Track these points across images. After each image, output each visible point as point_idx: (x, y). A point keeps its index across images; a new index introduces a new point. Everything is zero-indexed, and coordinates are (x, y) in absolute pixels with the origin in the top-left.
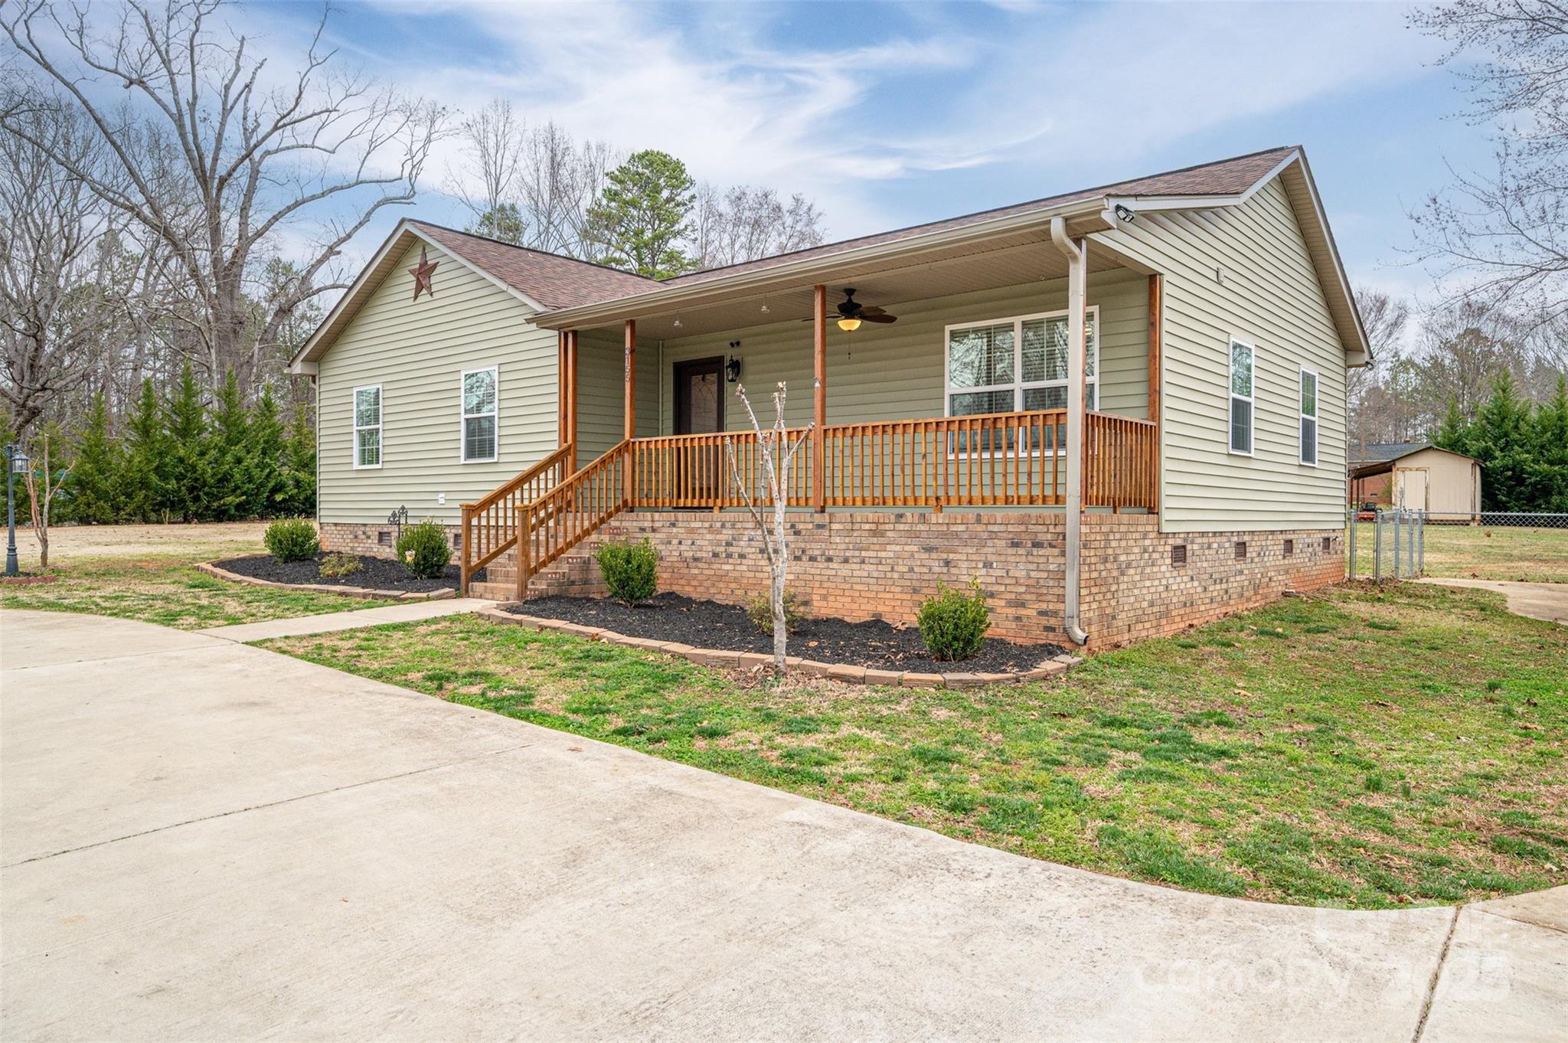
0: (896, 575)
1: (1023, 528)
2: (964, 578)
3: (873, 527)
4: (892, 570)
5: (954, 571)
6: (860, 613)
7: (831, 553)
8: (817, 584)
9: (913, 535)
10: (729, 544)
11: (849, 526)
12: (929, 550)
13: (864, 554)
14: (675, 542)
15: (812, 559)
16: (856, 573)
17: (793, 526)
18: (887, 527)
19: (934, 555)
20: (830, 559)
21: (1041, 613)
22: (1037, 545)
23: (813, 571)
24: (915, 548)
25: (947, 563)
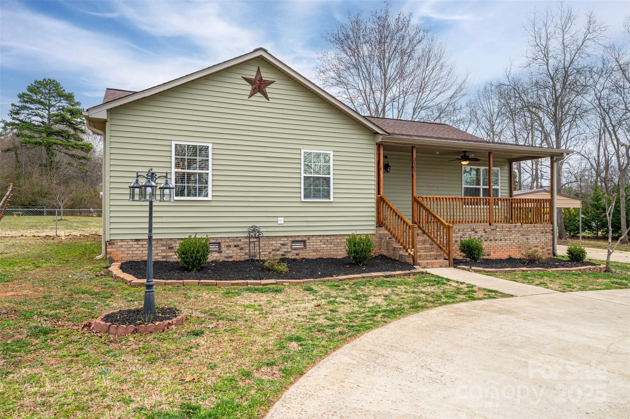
0: (514, 243)
1: (543, 228)
2: (531, 243)
3: (508, 229)
5: (529, 241)
6: (505, 256)
7: (497, 238)
8: (492, 248)
9: (519, 231)
11: (501, 229)
12: (523, 235)
13: (506, 238)
15: (491, 240)
16: (504, 244)
17: (484, 230)
18: (512, 229)
19: (524, 237)
20: (496, 240)
21: (547, 250)
22: (547, 233)
23: (491, 244)
24: (519, 235)
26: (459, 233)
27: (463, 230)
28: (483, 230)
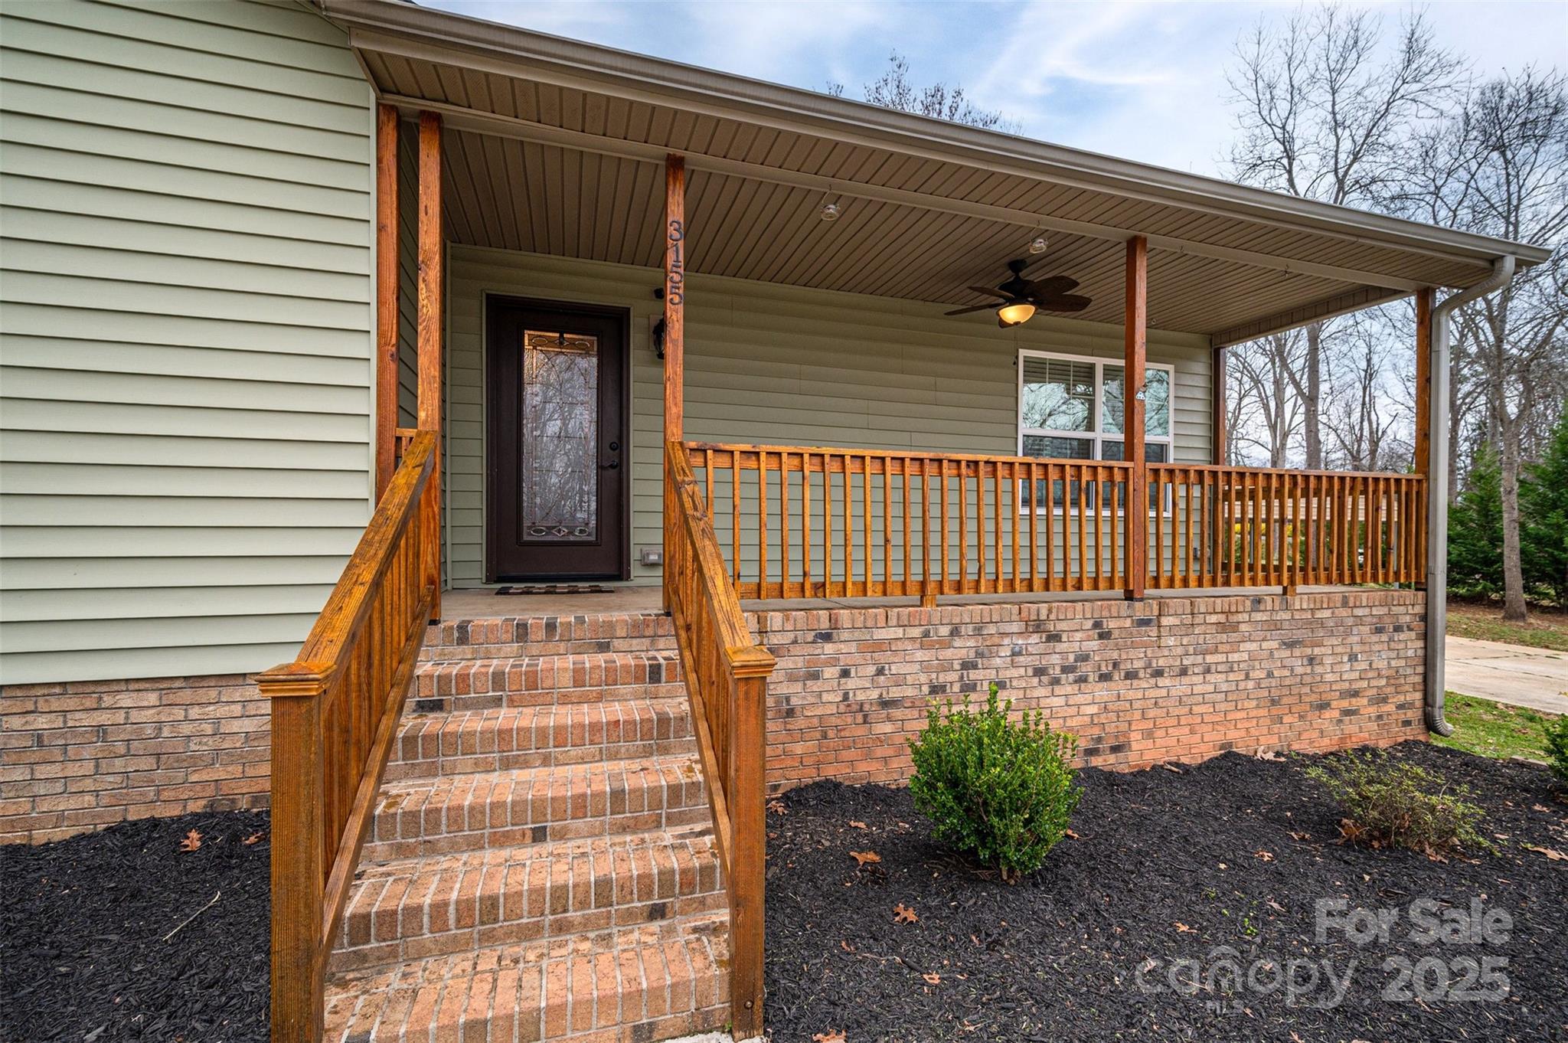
0: (1251, 684)
1: (1385, 610)
2: (1329, 677)
3: (1222, 618)
4: (1247, 677)
5: (1318, 669)
6: (1203, 748)
7: (1161, 662)
8: (1137, 715)
9: (1275, 626)
10: (967, 665)
11: (1188, 619)
12: (1290, 645)
13: (1209, 659)
14: (831, 672)
15: (1131, 675)
16: (1197, 689)
17: (1097, 625)
18: (1240, 617)
19: (1297, 652)
20: (1158, 673)
21: (1400, 707)
22: (1398, 629)
23: (1131, 695)
24: (1274, 644)
25: (1311, 660)
26: (958, 642)
27: (978, 631)
28: (1089, 624)
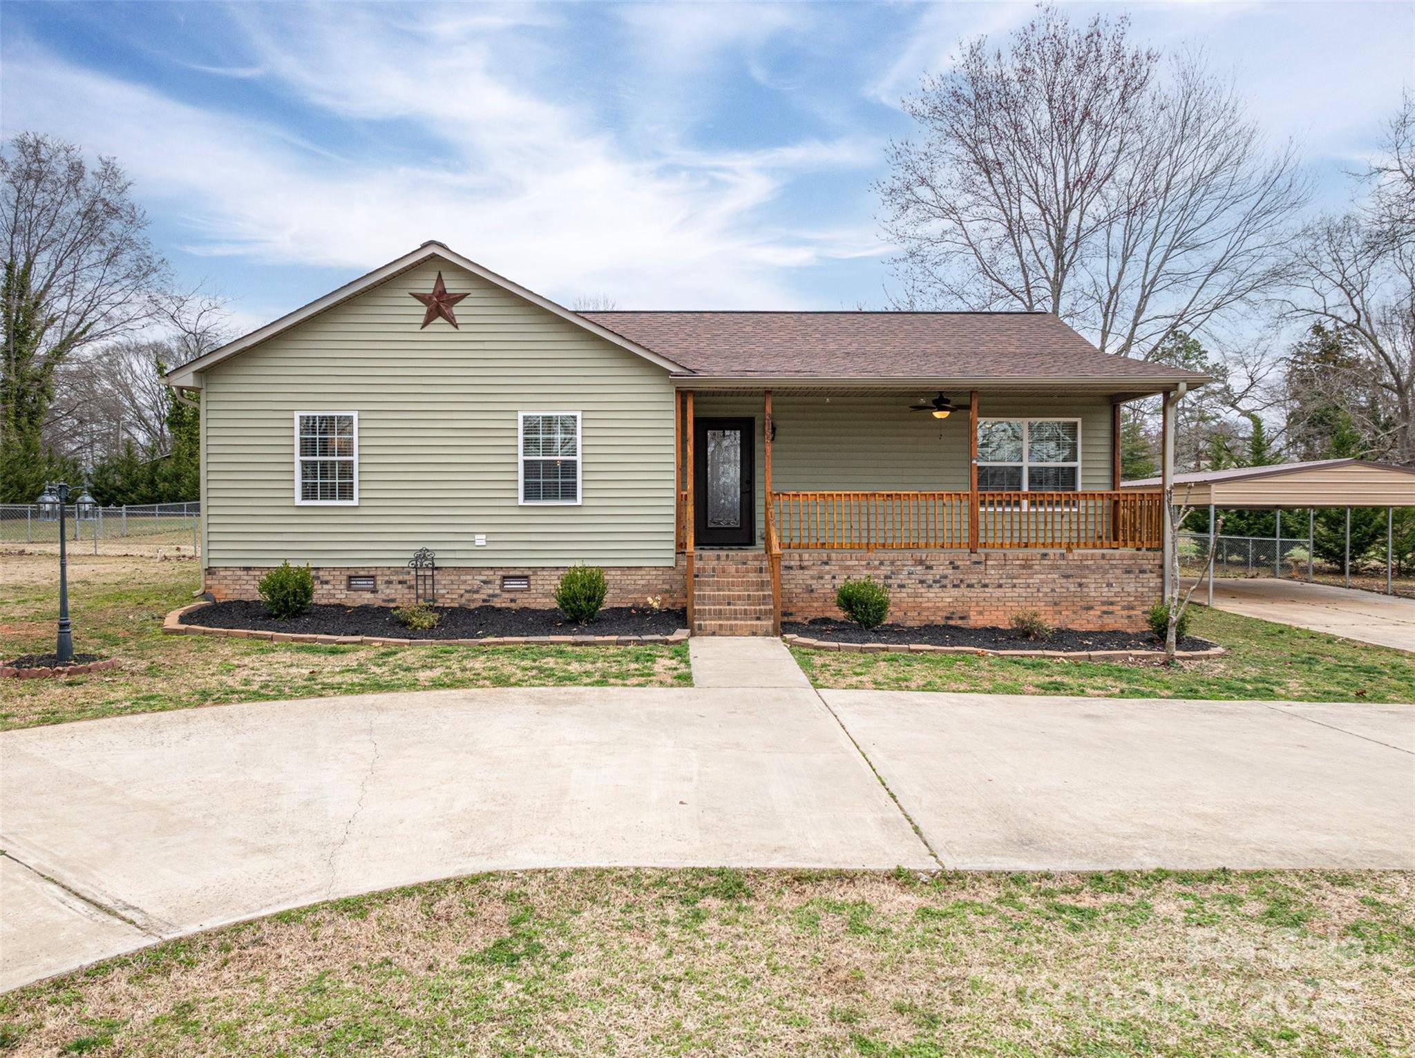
0: (1041, 595)
1: (1133, 562)
2: (1093, 594)
3: (1023, 562)
4: (1038, 591)
5: (1086, 590)
6: (1010, 622)
7: (987, 581)
8: (974, 604)
9: (1054, 567)
10: (886, 577)
11: (1003, 562)
12: (1067, 577)
13: (1014, 581)
14: (827, 577)
15: (970, 586)
16: (1008, 595)
17: (951, 563)
18: (1034, 562)
19: (1071, 580)
20: (986, 586)
22: (1142, 572)
23: (970, 595)
24: (1056, 576)
25: (1080, 585)
26: (883, 568)
27: (892, 563)
28: (948, 562)
